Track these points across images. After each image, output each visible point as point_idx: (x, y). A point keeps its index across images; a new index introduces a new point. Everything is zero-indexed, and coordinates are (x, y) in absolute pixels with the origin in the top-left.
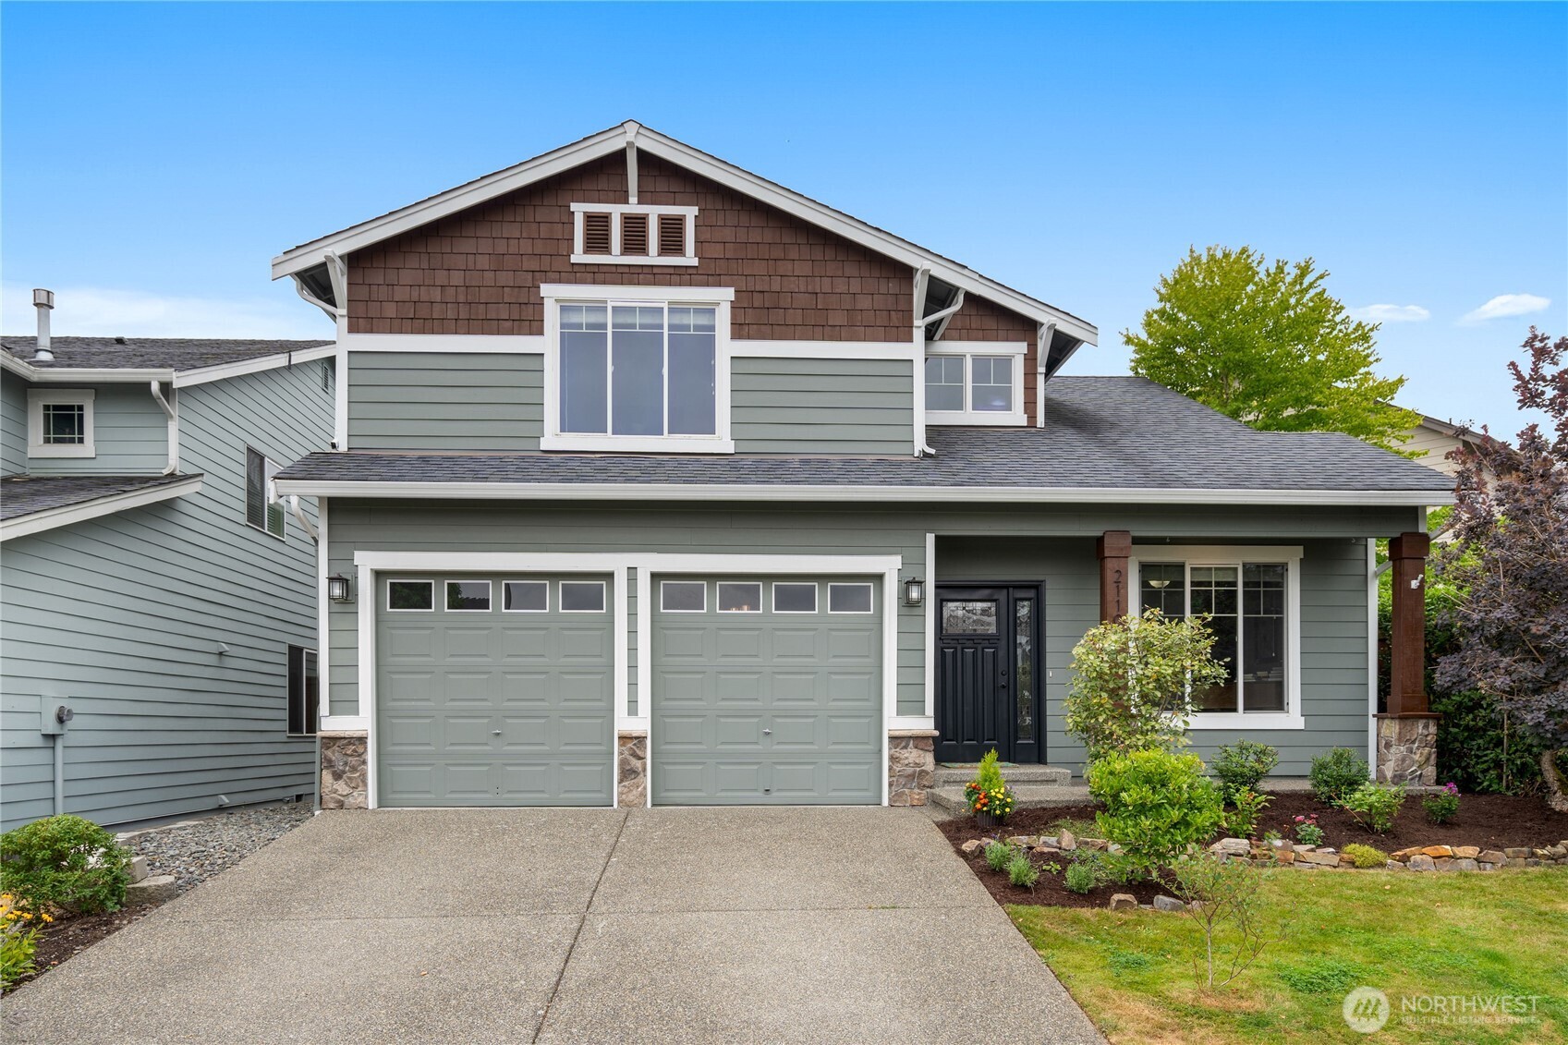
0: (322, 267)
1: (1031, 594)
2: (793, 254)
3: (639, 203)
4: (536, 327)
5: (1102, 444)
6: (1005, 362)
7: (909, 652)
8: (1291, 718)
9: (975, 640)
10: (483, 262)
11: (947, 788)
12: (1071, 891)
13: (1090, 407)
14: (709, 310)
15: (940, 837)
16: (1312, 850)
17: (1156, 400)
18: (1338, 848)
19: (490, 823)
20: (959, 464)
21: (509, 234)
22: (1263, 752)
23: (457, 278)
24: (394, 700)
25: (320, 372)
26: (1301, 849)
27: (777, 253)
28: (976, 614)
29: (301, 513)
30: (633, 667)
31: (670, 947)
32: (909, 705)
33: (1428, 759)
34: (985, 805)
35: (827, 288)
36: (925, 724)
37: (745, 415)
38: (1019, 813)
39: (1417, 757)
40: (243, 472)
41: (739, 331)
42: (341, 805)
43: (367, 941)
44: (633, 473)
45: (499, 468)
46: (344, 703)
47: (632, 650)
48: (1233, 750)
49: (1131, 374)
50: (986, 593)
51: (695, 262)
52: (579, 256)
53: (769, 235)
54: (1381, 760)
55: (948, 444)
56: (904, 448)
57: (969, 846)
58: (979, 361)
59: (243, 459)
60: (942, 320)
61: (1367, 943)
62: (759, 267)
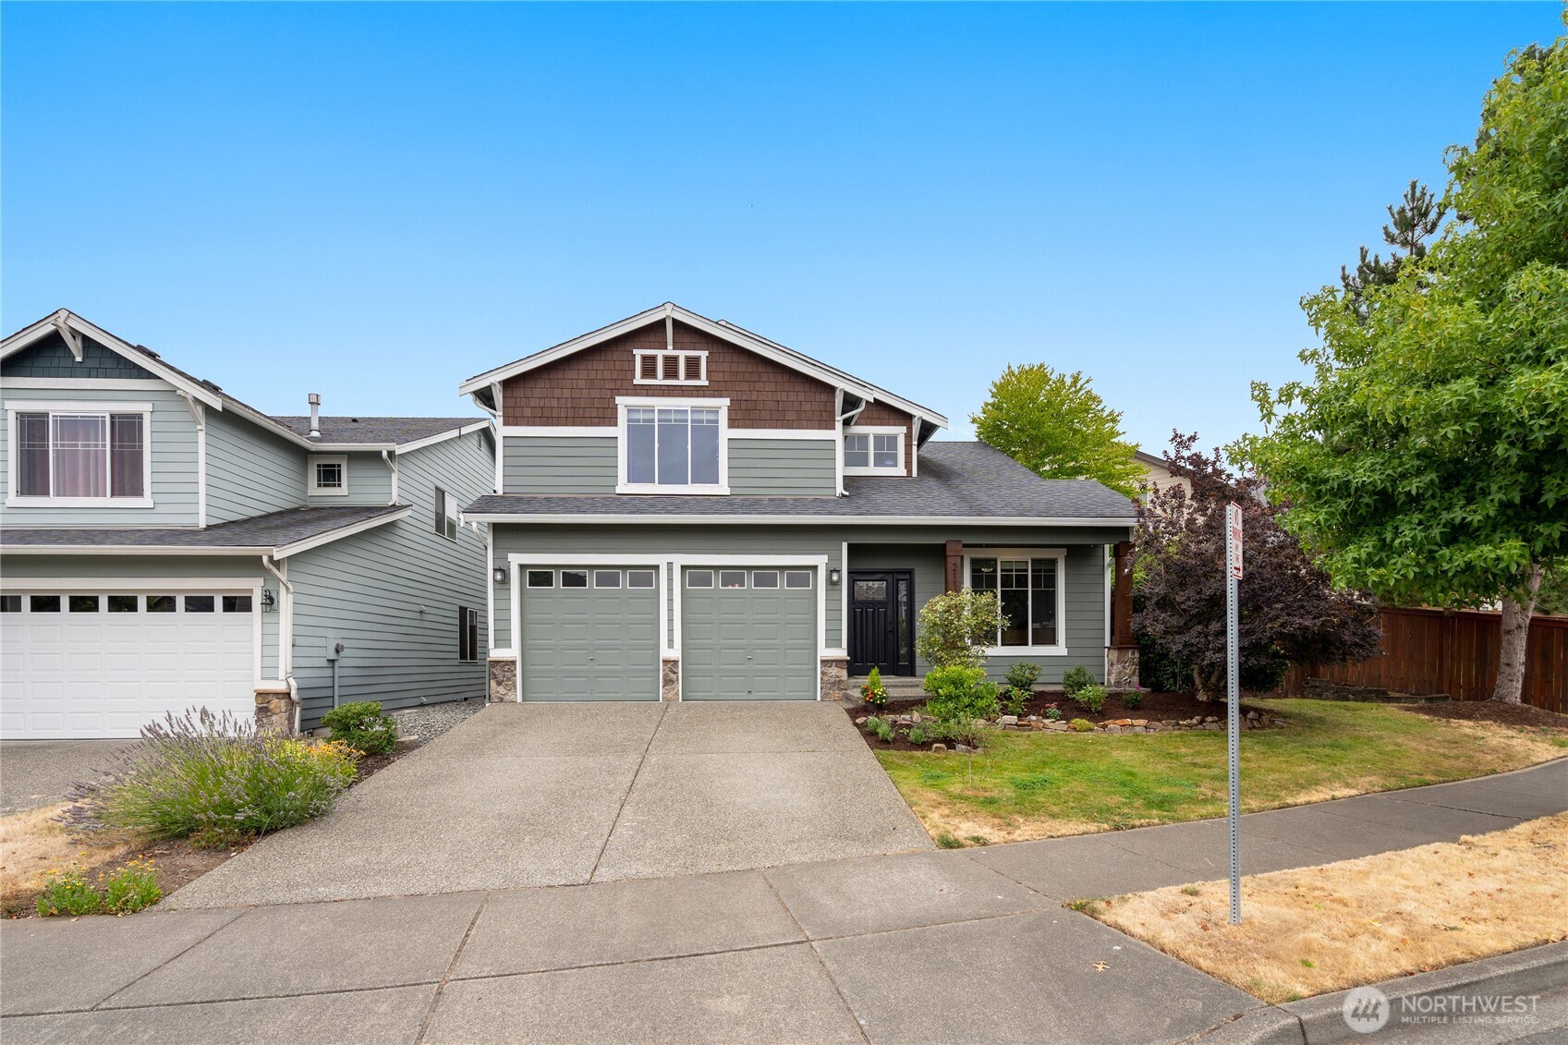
0: (489, 388)
1: (907, 577)
2: (765, 378)
3: (674, 349)
4: (612, 421)
5: (949, 487)
6: (893, 439)
7: (832, 611)
8: (1060, 649)
9: (873, 603)
10: (582, 384)
11: (855, 690)
12: (912, 743)
13: (947, 463)
14: (715, 411)
15: (846, 716)
16: (1054, 722)
17: (989, 458)
18: (1068, 721)
19: (589, 710)
20: (862, 502)
21: (597, 366)
22: (1034, 668)
23: (567, 393)
24: (531, 639)
25: (476, 437)
26: (1046, 721)
27: (755, 377)
28: (874, 589)
29: (478, 531)
30: (670, 620)
31: (690, 770)
32: (832, 642)
33: (1134, 672)
34: (871, 698)
35: (784, 398)
36: (841, 653)
37: (735, 472)
38: (893, 703)
39: (1128, 671)
40: (433, 501)
41: (733, 423)
42: (501, 700)
43: (528, 767)
44: (670, 508)
45: (592, 506)
46: (503, 641)
47: (670, 610)
48: (1017, 668)
49: (976, 440)
50: (879, 576)
51: (707, 383)
52: (638, 380)
53: (751, 368)
54: (1109, 674)
55: (859, 488)
56: (830, 492)
57: (860, 720)
58: (878, 438)
59: (433, 494)
60: (853, 416)
61: (1066, 768)
62: (745, 387)
